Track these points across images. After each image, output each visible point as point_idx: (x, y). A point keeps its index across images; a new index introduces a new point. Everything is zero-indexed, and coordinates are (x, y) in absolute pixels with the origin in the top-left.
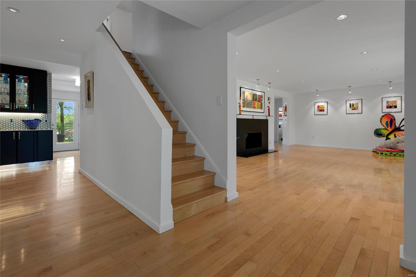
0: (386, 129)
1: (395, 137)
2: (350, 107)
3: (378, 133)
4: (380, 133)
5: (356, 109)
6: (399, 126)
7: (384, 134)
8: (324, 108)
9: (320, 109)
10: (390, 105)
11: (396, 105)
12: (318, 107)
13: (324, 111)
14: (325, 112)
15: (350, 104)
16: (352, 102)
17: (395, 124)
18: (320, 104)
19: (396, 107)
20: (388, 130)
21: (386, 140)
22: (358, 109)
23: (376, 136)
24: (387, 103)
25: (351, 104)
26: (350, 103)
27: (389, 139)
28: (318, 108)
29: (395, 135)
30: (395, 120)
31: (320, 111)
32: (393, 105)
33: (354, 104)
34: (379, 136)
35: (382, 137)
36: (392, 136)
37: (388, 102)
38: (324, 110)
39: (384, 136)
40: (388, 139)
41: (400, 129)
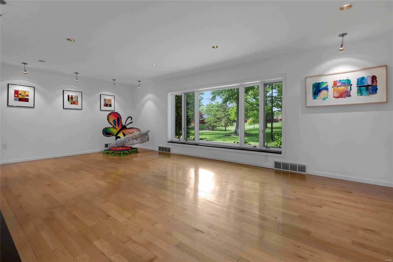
0: (115, 128)
1: (124, 135)
2: (68, 100)
3: (106, 133)
4: (109, 132)
5: (76, 103)
6: (125, 125)
7: (113, 133)
8: (27, 96)
9: (20, 97)
10: (107, 103)
11: (111, 104)
12: (16, 92)
13: (28, 101)
14: (30, 103)
15: (68, 96)
16: (71, 94)
17: (121, 123)
18: (20, 89)
19: (110, 106)
20: (116, 129)
21: (116, 139)
22: (77, 104)
23: (105, 136)
24: (105, 101)
25: (70, 96)
26: (69, 94)
27: (119, 137)
28: (16, 95)
29: (123, 133)
30: (121, 118)
31: (20, 100)
32: (108, 103)
33: (73, 96)
34: (108, 136)
35: (111, 136)
36: (121, 135)
37: (105, 99)
38: (28, 99)
39: (113, 135)
40: (117, 137)
41: (126, 127)
